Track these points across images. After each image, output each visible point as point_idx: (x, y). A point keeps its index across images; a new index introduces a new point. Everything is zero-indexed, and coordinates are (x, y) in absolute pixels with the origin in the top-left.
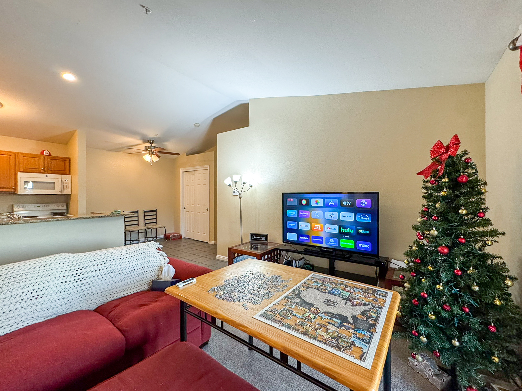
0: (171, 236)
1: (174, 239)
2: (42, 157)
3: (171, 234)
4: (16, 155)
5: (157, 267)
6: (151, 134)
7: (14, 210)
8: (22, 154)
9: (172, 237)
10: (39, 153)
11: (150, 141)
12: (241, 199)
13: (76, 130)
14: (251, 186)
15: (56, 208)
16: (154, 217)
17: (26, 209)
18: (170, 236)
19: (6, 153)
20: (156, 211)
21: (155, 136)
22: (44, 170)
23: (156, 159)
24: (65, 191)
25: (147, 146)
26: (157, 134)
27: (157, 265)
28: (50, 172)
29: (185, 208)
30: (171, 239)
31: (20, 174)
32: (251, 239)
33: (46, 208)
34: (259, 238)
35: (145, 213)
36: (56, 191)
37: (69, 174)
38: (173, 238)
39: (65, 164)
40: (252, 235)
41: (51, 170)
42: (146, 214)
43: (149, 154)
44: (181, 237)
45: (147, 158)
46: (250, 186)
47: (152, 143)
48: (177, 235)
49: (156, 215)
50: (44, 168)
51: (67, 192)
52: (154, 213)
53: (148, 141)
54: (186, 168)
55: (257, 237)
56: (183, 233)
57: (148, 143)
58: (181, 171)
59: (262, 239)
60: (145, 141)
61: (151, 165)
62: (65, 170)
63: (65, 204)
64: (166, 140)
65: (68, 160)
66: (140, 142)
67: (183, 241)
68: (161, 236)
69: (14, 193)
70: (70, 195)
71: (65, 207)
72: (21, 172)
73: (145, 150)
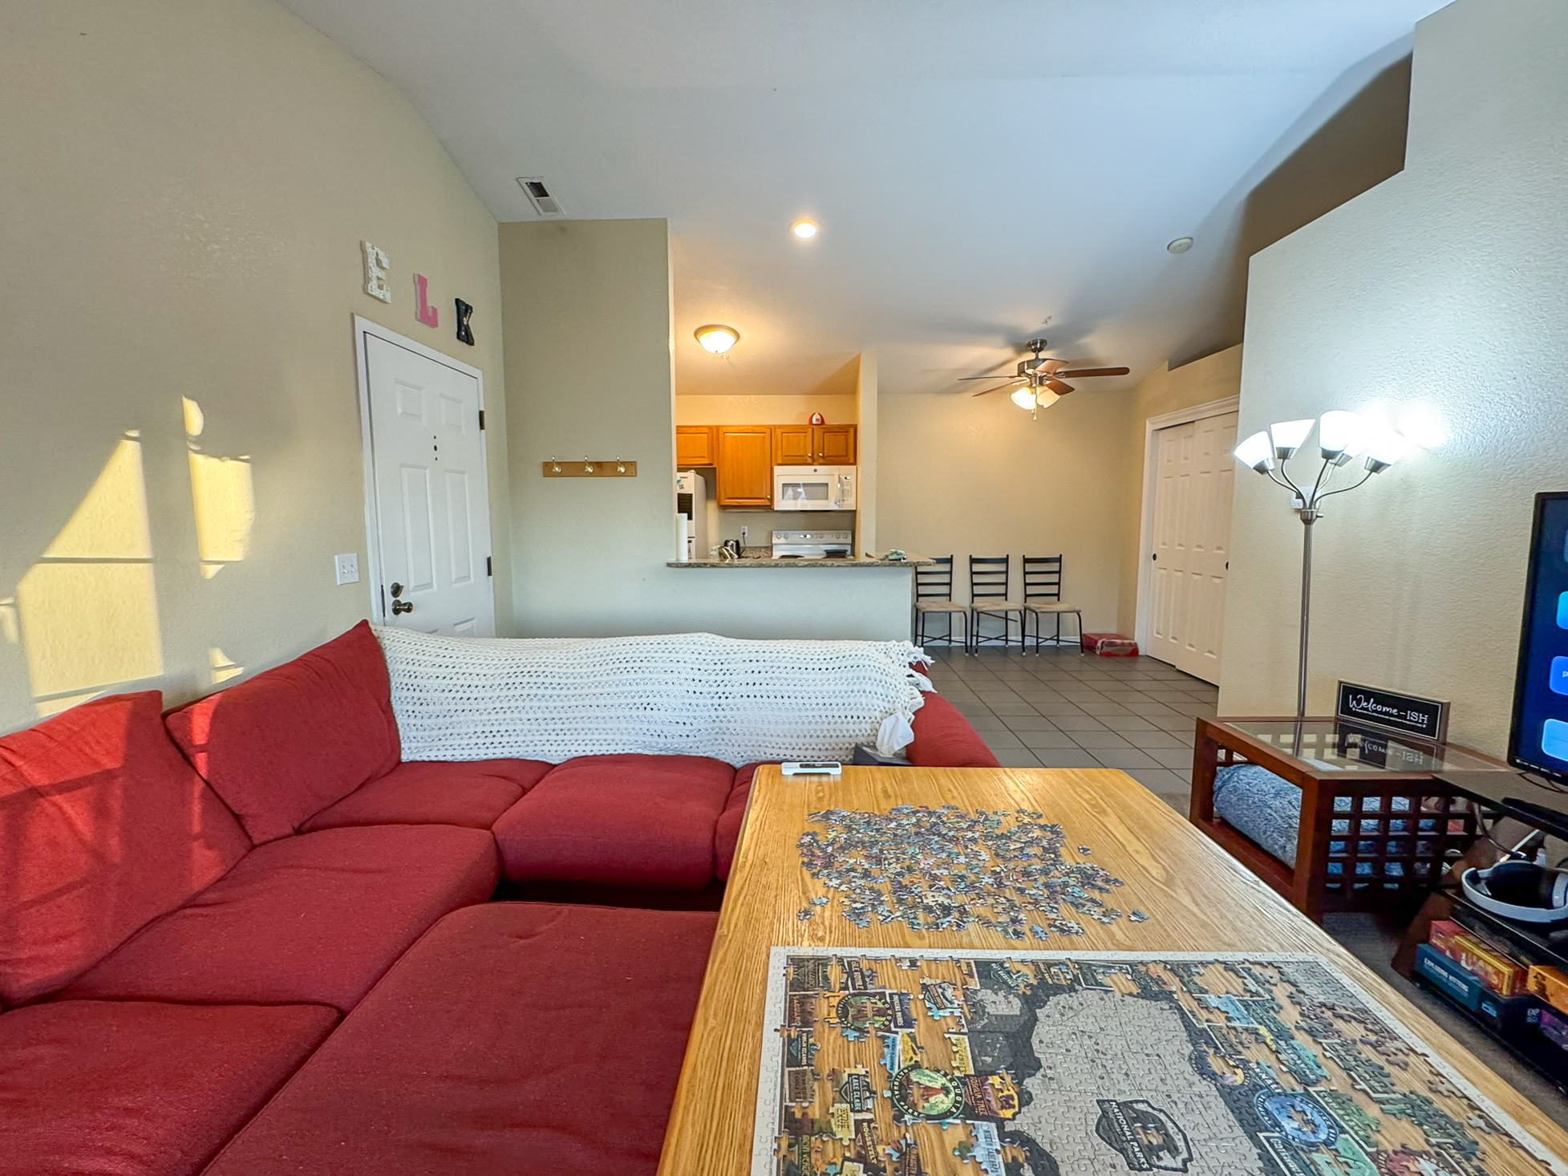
0: (1099, 644)
1: (1108, 655)
2: (810, 430)
3: (1101, 636)
4: (772, 429)
5: (881, 711)
6: (1033, 323)
7: (775, 541)
8: (780, 427)
9: (1102, 647)
10: (806, 422)
11: (1033, 344)
12: (1314, 526)
13: (859, 357)
14: (1377, 467)
15: (834, 540)
16: (1054, 578)
17: (790, 540)
18: (1096, 642)
19: (758, 429)
20: (1059, 560)
21: (1044, 326)
22: (812, 457)
23: (1048, 398)
24: (846, 502)
25: (1024, 363)
26: (1050, 318)
27: (882, 708)
28: (822, 461)
29: (1155, 557)
30: (1098, 652)
31: (777, 469)
32: (1345, 708)
33: (820, 540)
34: (1386, 713)
35: (1027, 565)
36: (830, 505)
37: (855, 463)
38: (1106, 649)
39: (847, 440)
40: (1349, 692)
41: (823, 457)
42: (1030, 567)
43: (1031, 386)
44: (1134, 652)
45: (1026, 398)
46: (1370, 464)
47: (1040, 350)
48: (1119, 641)
49: (1059, 572)
50: (813, 454)
51: (849, 504)
52: (1055, 567)
53: (1029, 345)
54: (1164, 417)
55: (1379, 708)
56: (1144, 640)
57: (1028, 351)
58: (1149, 428)
59: (1405, 718)
60: (1021, 348)
61: (1035, 418)
62: (847, 455)
63: (850, 532)
64: (1084, 332)
65: (852, 430)
66: (1007, 353)
67: (1141, 665)
68: (1072, 638)
69: (769, 508)
70: (855, 511)
71: (849, 540)
72: (779, 465)
73: (1019, 376)
